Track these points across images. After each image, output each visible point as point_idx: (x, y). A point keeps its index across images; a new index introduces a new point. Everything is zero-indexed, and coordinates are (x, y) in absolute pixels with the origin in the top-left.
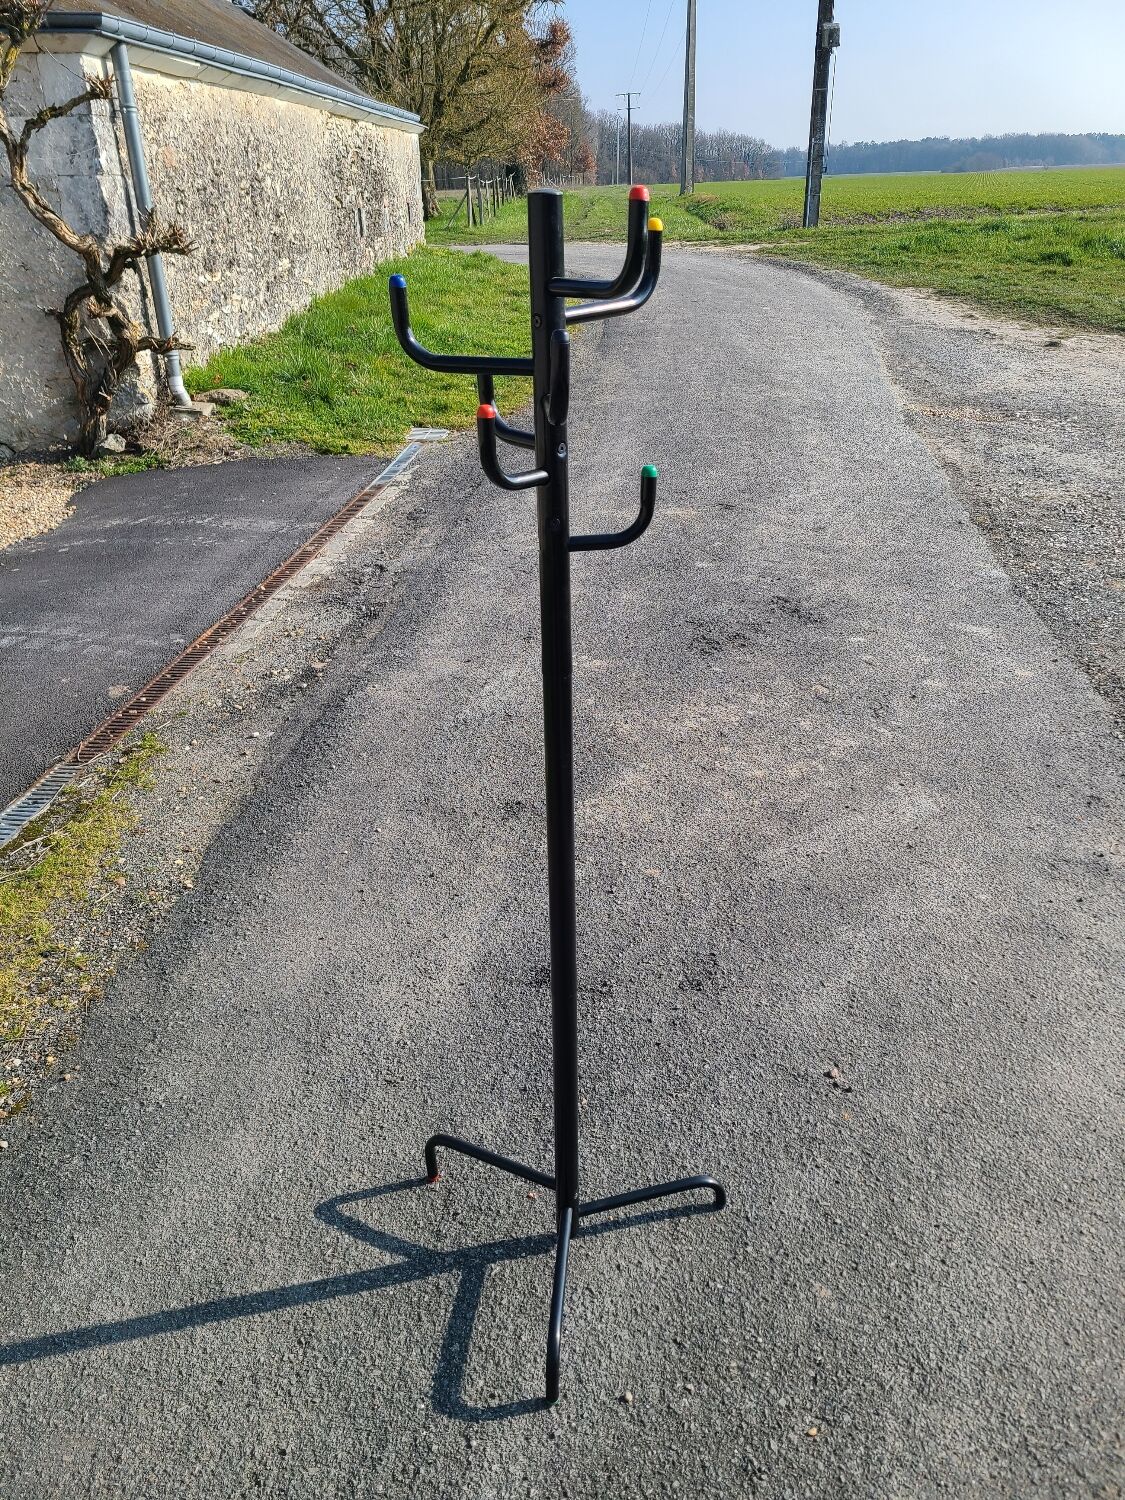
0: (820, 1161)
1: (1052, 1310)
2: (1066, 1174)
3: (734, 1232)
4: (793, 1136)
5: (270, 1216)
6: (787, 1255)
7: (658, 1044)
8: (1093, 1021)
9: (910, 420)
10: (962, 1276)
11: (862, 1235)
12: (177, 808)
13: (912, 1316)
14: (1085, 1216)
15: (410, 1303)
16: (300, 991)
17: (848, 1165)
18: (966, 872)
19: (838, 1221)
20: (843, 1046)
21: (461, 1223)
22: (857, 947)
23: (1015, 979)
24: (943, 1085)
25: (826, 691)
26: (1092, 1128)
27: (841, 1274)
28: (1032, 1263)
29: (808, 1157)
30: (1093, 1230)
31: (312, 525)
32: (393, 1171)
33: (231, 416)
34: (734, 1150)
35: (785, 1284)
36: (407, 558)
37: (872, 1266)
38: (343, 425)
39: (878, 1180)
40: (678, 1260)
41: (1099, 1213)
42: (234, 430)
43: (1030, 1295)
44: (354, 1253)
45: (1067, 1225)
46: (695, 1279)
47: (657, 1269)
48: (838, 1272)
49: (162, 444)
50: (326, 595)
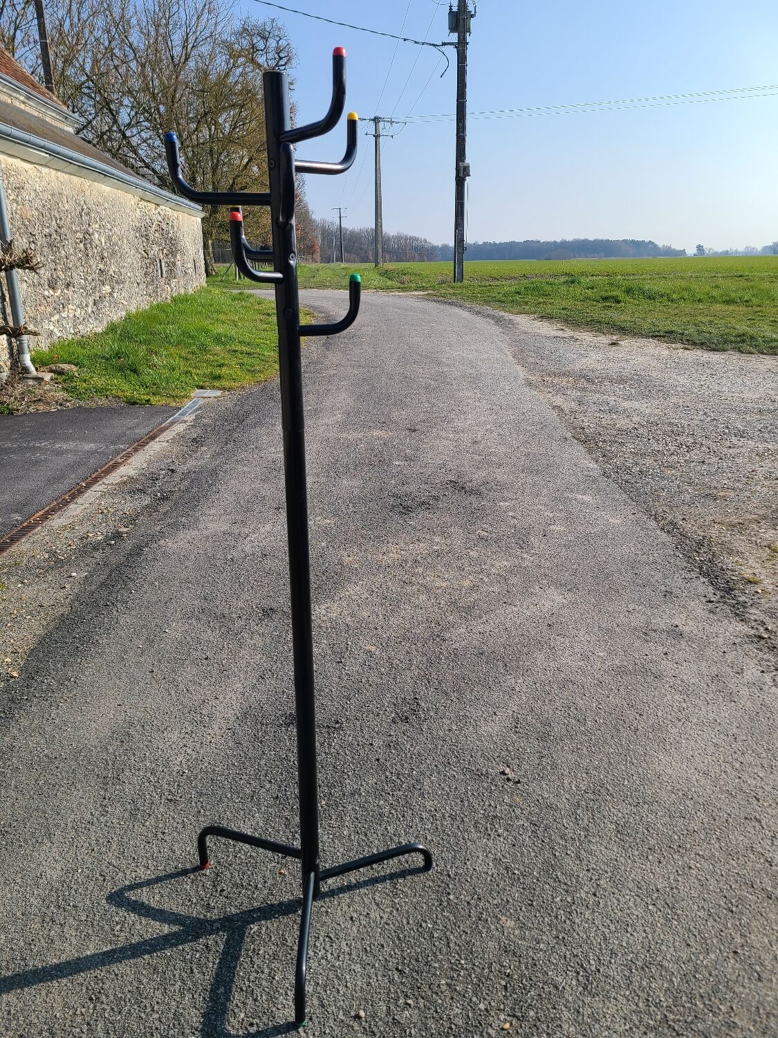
0: (500, 831)
1: (676, 922)
2: (675, 829)
3: (439, 886)
4: (480, 816)
5: (69, 905)
6: (480, 899)
7: (378, 760)
8: (683, 728)
9: (529, 384)
10: (609, 903)
11: (535, 881)
12: (9, 625)
13: (575, 934)
14: (692, 856)
15: (184, 961)
16: (100, 742)
17: (521, 833)
18: (589, 639)
19: (516, 872)
20: (512, 753)
21: (227, 897)
22: (518, 689)
23: (628, 704)
24: (584, 775)
25: (486, 534)
26: (690, 797)
27: (521, 909)
28: (658, 891)
29: (492, 830)
30: (698, 865)
31: (122, 446)
32: (172, 863)
33: (65, 381)
34: (437, 828)
35: (480, 920)
36: (191, 464)
37: (543, 902)
38: (146, 387)
39: (543, 841)
40: (398, 910)
41: (701, 853)
42: (67, 390)
43: (659, 913)
44: (138, 927)
45: (680, 863)
46: (411, 922)
47: (381, 917)
48: (518, 908)
49: (12, 399)
50: (132, 487)
